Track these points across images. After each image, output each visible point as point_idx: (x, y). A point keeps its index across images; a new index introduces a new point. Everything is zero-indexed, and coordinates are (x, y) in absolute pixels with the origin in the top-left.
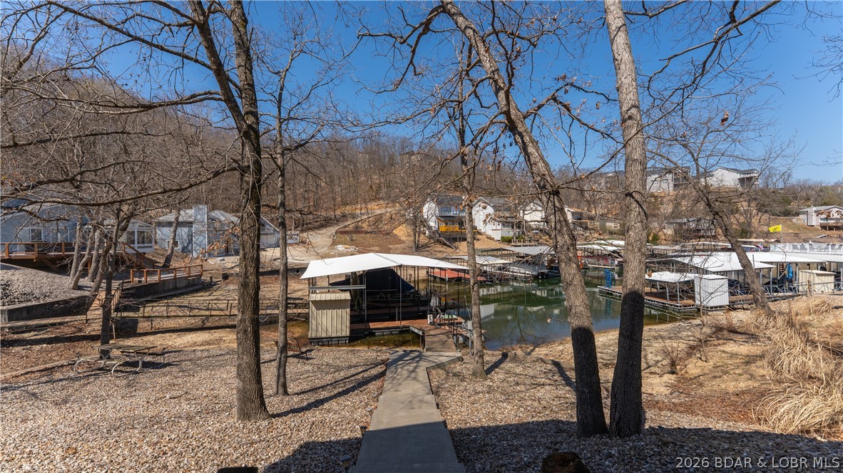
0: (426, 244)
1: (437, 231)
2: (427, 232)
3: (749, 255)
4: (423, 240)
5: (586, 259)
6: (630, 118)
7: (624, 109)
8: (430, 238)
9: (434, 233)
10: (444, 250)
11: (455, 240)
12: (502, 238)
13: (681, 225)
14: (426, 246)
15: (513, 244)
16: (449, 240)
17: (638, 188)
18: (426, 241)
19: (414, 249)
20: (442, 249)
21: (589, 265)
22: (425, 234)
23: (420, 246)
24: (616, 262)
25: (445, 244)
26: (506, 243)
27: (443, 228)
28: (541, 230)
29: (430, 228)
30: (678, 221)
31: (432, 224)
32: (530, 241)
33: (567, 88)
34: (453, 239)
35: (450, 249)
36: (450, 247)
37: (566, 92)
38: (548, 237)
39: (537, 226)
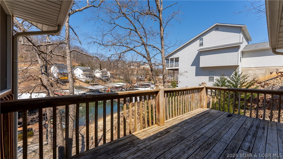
2: (53, 79)
5: (112, 89)
11: (66, 82)
12: (86, 81)
13: (138, 77)
15: (90, 84)
16: (63, 82)
21: (113, 91)
24: (120, 90)
26: (87, 83)
28: (100, 79)
30: (138, 76)
31: (55, 75)
32: (96, 83)
36: (63, 85)
38: (102, 81)
39: (99, 77)
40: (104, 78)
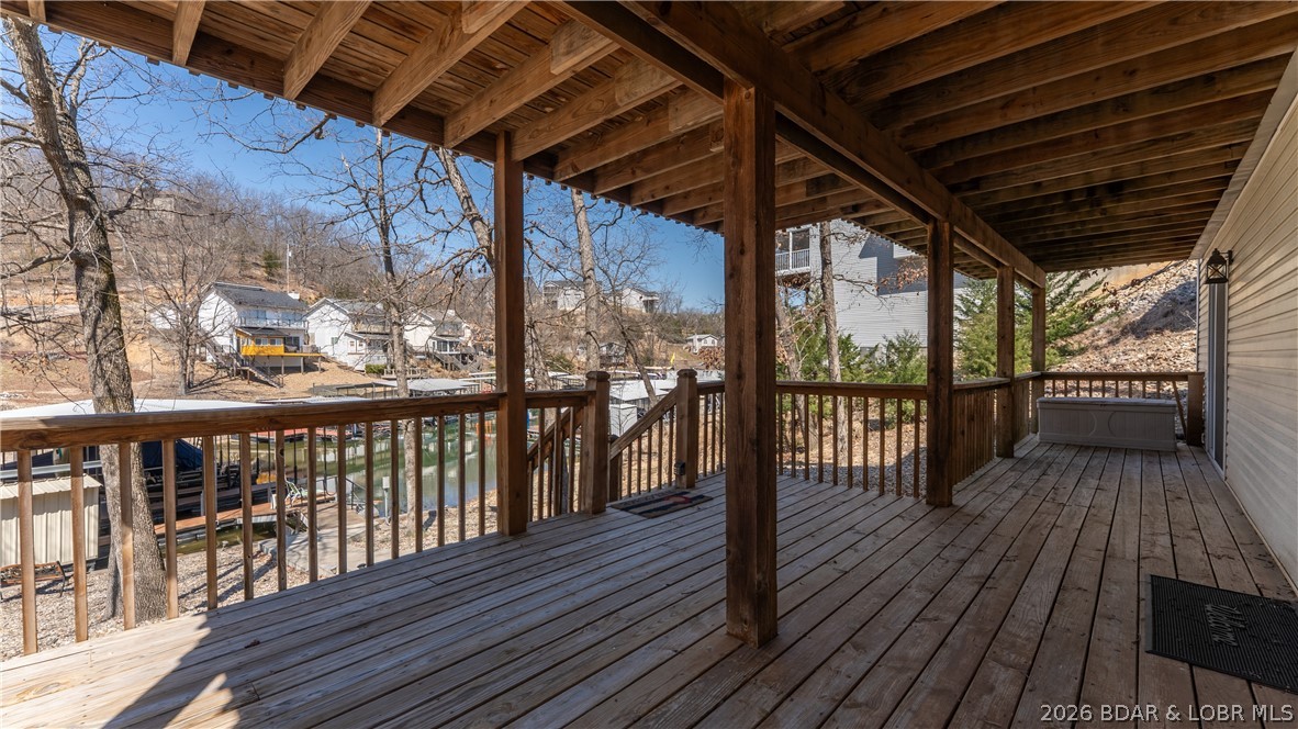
0: (210, 380)
1: (237, 355)
2: (211, 357)
3: (652, 381)
4: (202, 372)
6: (589, 277)
7: (585, 269)
8: (219, 367)
9: (228, 357)
10: (254, 389)
11: (276, 370)
12: (367, 366)
14: (209, 382)
15: (386, 376)
16: (262, 370)
17: (595, 329)
18: (209, 375)
19: (181, 389)
20: (249, 388)
22: (203, 359)
23: (195, 383)
25: (254, 379)
26: (375, 375)
27: (250, 348)
28: (429, 355)
29: (216, 348)
31: (222, 341)
32: (414, 372)
33: (534, 229)
34: (272, 368)
35: (266, 387)
36: (267, 383)
37: (532, 232)
38: (439, 365)
39: (423, 350)
40: (448, 352)
